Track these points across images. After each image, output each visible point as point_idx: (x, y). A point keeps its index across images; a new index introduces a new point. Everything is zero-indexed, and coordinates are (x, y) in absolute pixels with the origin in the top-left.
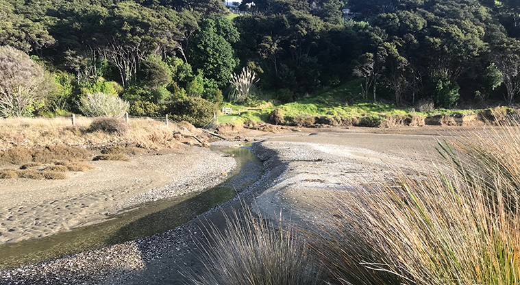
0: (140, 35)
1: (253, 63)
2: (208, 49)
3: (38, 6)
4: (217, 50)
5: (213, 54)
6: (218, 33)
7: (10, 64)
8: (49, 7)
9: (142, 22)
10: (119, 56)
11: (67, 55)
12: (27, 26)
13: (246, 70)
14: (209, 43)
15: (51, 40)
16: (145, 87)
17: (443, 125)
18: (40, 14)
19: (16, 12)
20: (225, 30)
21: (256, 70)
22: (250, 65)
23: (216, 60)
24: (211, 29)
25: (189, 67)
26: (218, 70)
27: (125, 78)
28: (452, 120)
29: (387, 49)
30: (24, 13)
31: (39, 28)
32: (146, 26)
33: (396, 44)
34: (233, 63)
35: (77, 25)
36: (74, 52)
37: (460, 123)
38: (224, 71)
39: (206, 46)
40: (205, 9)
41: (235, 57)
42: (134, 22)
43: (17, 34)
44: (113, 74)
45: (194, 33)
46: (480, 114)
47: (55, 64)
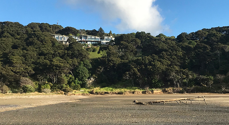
0: (58, 70)
1: (94, 75)
2: (80, 72)
3: (30, 61)
4: (82, 72)
5: (81, 73)
6: (84, 66)
7: (26, 82)
8: (33, 61)
9: (59, 66)
10: (52, 75)
11: (37, 76)
12: (27, 69)
13: (92, 77)
14: (80, 70)
15: (34, 72)
16: (59, 85)
17: (147, 94)
18: (30, 64)
19: (23, 63)
20: (86, 65)
21: (95, 77)
22: (93, 76)
23: (82, 75)
24: (82, 65)
25: (73, 77)
26: (83, 78)
27: (54, 82)
28: (150, 92)
29: (134, 70)
30: (26, 64)
31: (30, 69)
32: (60, 67)
33: (137, 68)
34: (88, 75)
35: (41, 68)
36: (39, 75)
37: (153, 93)
38: (84, 78)
39: (79, 71)
40: (81, 58)
41: (89, 73)
42: (57, 66)
43: (24, 71)
44: (50, 81)
45: (76, 67)
46: (163, 90)
47: (34, 79)
